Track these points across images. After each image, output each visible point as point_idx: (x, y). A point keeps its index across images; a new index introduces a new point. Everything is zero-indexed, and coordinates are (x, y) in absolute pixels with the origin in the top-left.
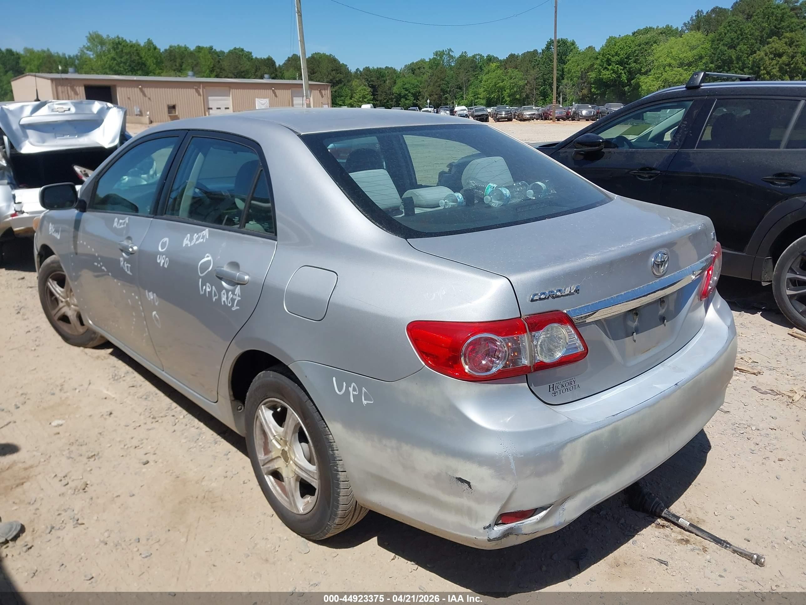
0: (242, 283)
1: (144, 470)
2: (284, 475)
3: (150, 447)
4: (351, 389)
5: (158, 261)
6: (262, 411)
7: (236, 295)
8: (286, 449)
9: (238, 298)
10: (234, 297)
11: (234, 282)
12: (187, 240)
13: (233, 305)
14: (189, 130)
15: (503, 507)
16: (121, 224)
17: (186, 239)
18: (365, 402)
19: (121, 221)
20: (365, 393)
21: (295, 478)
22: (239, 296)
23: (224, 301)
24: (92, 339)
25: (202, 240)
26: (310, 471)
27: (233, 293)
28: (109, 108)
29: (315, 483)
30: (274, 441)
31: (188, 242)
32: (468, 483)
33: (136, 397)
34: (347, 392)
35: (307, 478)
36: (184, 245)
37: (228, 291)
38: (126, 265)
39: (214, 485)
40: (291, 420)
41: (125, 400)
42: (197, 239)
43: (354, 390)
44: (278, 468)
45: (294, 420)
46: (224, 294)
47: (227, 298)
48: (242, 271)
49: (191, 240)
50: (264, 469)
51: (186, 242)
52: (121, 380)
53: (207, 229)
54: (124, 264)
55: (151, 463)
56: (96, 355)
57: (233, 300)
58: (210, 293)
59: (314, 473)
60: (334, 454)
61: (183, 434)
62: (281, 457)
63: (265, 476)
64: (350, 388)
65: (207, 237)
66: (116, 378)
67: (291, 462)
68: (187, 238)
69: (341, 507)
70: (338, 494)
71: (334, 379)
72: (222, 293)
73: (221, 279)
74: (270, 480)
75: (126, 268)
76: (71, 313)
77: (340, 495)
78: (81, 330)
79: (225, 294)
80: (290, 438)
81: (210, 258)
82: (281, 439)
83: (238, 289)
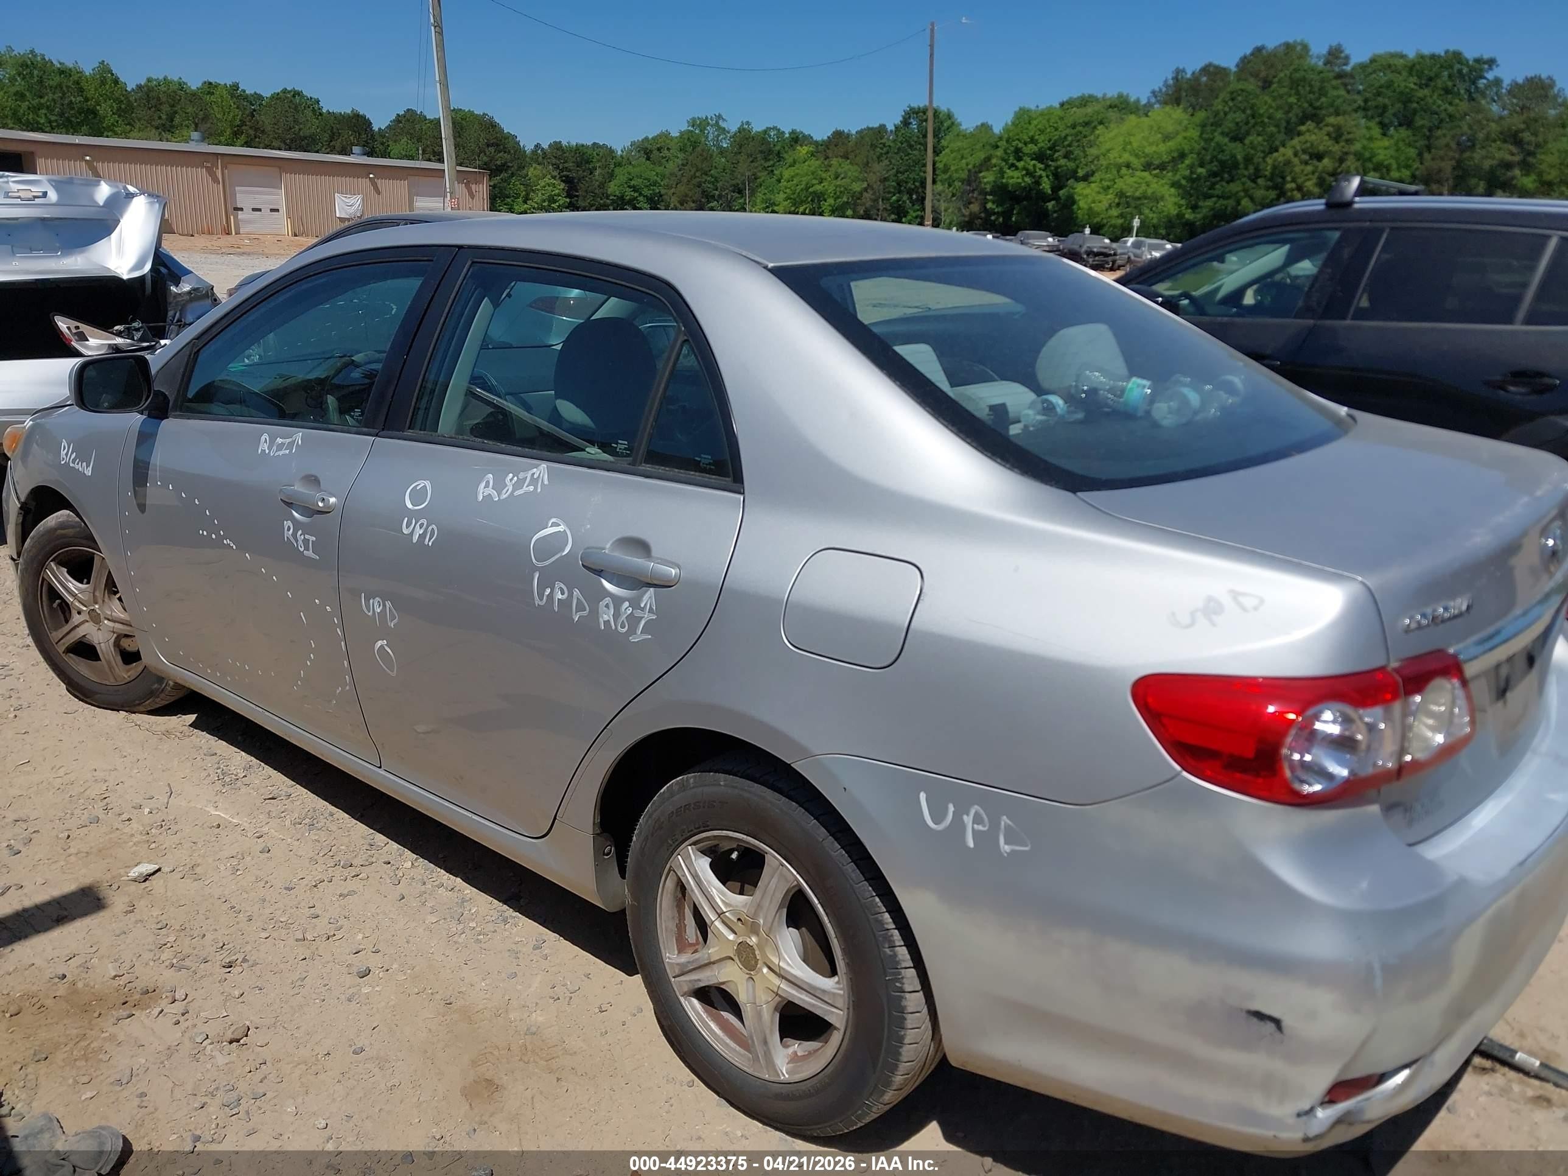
0: (661, 584)
1: (365, 990)
2: (742, 997)
3: (360, 936)
4: (968, 820)
5: (405, 531)
6: (687, 859)
7: (643, 609)
8: (753, 940)
9: (647, 616)
10: (638, 613)
11: (637, 582)
12: (487, 486)
13: (632, 631)
14: (460, 247)
15: (1346, 1068)
16: (280, 447)
17: (483, 484)
18: (1007, 848)
19: (279, 441)
20: (1007, 827)
21: (773, 1004)
22: (651, 611)
23: (607, 623)
24: (152, 694)
25: (531, 488)
26: (824, 991)
27: (635, 603)
28: (130, 196)
29: (837, 1016)
30: (718, 924)
31: (490, 491)
32: (1277, 1022)
33: (288, 823)
34: (958, 825)
35: (810, 1004)
36: (480, 498)
37: (617, 601)
38: (301, 538)
39: (538, 1018)
40: (774, 880)
41: (265, 829)
42: (519, 485)
43: (977, 819)
44: (723, 983)
45: (787, 880)
46: (607, 606)
47: (616, 616)
48: (658, 558)
49: (499, 486)
50: (680, 985)
51: (482, 491)
52: (239, 783)
53: (544, 465)
54: (294, 535)
55: (376, 971)
56: (163, 728)
57: (633, 620)
58: (565, 604)
59: (834, 994)
60: (895, 955)
61: (424, 904)
62: (736, 958)
63: (682, 999)
64: (965, 817)
65: (546, 482)
66: (227, 779)
67: (765, 970)
68: (488, 482)
69: (903, 1067)
70: (901, 1040)
71: (923, 796)
72: (602, 604)
73: (599, 572)
74: (694, 1008)
75: (300, 542)
76: (101, 637)
77: (906, 1041)
78: (126, 673)
79: (612, 606)
80: (770, 920)
81: (561, 528)
82: (739, 919)
83: (649, 597)
